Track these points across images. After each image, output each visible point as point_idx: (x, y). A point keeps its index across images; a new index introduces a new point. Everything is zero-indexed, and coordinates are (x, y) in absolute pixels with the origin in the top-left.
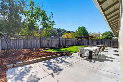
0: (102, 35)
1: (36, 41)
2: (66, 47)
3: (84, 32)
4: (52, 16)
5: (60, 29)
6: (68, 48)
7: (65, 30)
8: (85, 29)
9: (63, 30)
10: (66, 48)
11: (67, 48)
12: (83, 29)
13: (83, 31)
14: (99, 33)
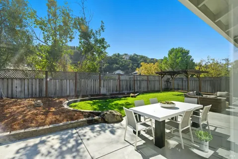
0: (233, 67)
1: (65, 81)
2: (132, 95)
3: (182, 61)
4: (102, 29)
5: (136, 56)
6: (135, 97)
7: (147, 57)
8: (185, 53)
9: (142, 57)
10: (129, 97)
11: (132, 97)
12: (180, 54)
13: (180, 58)
14: (224, 62)
